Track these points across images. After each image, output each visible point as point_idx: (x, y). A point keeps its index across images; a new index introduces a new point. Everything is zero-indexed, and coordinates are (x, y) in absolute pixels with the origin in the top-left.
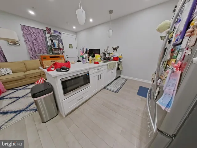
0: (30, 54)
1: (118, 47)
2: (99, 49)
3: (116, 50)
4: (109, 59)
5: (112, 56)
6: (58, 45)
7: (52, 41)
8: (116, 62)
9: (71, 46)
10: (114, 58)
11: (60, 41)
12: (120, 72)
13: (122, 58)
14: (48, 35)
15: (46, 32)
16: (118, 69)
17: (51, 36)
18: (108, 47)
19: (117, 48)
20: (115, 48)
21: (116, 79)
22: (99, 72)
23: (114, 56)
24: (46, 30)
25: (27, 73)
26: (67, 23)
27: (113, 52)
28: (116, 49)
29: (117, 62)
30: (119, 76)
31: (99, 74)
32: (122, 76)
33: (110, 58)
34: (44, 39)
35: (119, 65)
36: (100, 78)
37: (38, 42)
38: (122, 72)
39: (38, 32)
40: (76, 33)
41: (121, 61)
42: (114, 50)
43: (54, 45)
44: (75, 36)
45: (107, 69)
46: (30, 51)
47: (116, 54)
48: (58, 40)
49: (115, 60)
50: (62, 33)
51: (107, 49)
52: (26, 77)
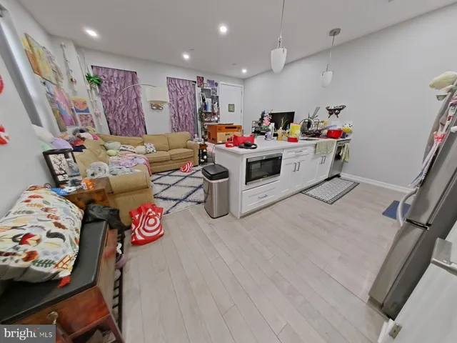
0: (172, 122)
1: (344, 107)
2: (293, 113)
3: (337, 114)
4: (317, 134)
5: (326, 129)
6: (213, 107)
7: (204, 100)
8: (334, 141)
9: (231, 107)
10: (329, 132)
11: (215, 99)
12: (342, 165)
13: (351, 132)
14: (198, 90)
15: (197, 85)
16: (338, 157)
17: (203, 90)
18: (318, 109)
19: (340, 110)
20: (335, 110)
21: (328, 179)
22: (297, 156)
23: (331, 129)
24: (196, 80)
25: (173, 152)
26: (234, 64)
27: (326, 120)
28: (337, 111)
29: (336, 140)
30: (335, 174)
31: (297, 161)
32: (343, 175)
33: (320, 131)
34: (192, 97)
35: (339, 148)
36: (297, 169)
37: (184, 102)
38: (345, 164)
39: (186, 86)
40: (244, 80)
41: (346, 138)
42: (331, 114)
43: (205, 107)
44: (242, 86)
45: (312, 154)
46: (173, 118)
47: (336, 123)
48: (212, 98)
49: (333, 136)
50: (220, 83)
51: (315, 114)
52: (171, 159)
